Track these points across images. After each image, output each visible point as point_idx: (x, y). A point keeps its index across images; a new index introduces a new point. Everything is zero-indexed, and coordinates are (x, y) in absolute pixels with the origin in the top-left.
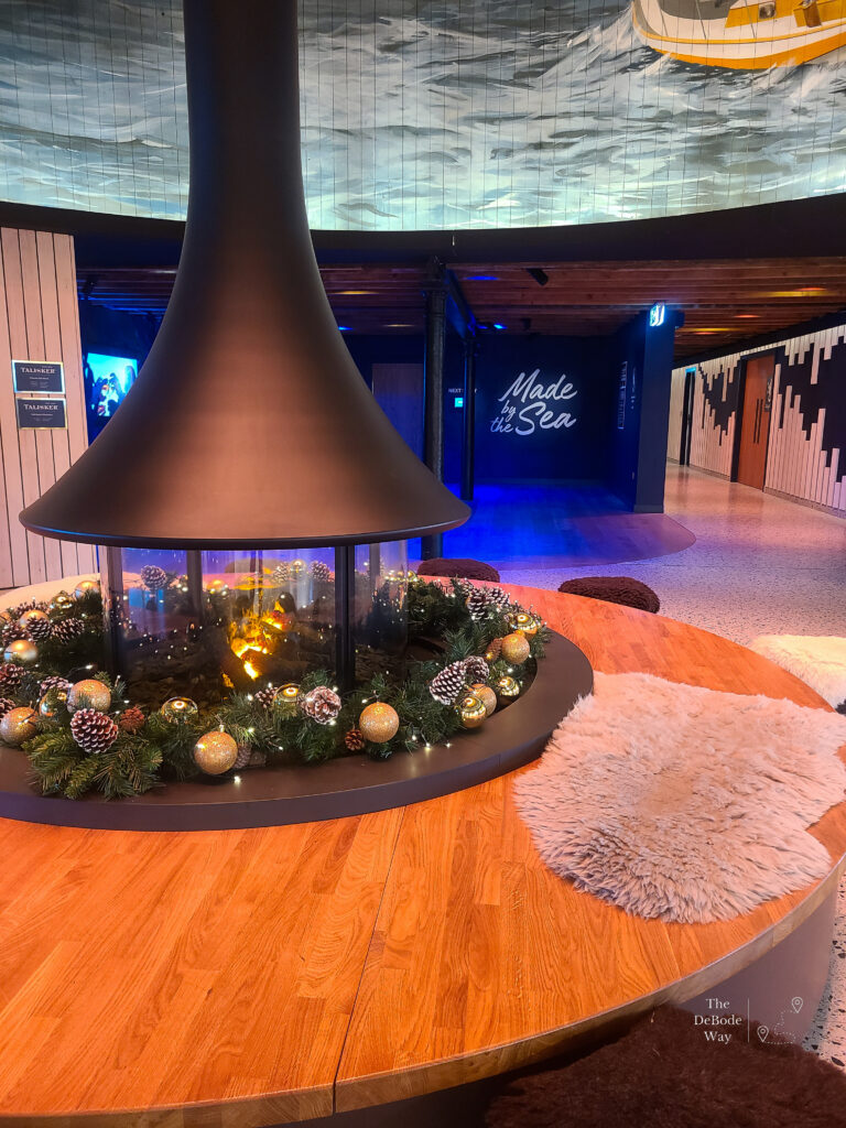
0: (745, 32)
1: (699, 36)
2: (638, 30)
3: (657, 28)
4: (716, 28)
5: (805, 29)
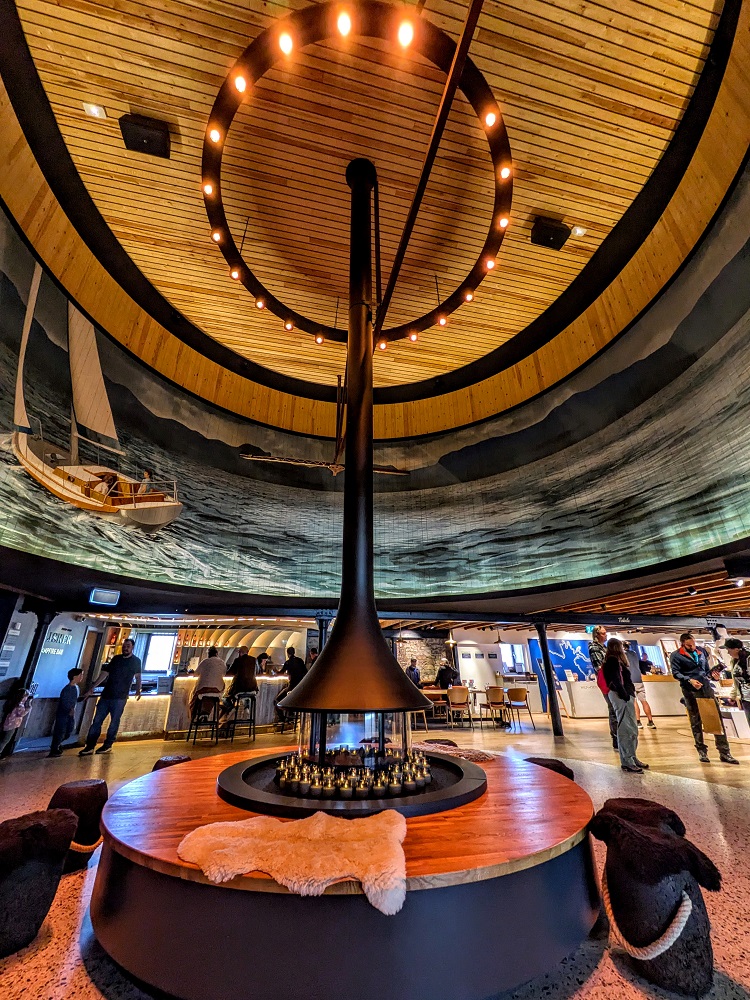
0: (60, 481)
1: (40, 468)
2: (13, 446)
3: (23, 452)
4: (48, 471)
5: (84, 495)
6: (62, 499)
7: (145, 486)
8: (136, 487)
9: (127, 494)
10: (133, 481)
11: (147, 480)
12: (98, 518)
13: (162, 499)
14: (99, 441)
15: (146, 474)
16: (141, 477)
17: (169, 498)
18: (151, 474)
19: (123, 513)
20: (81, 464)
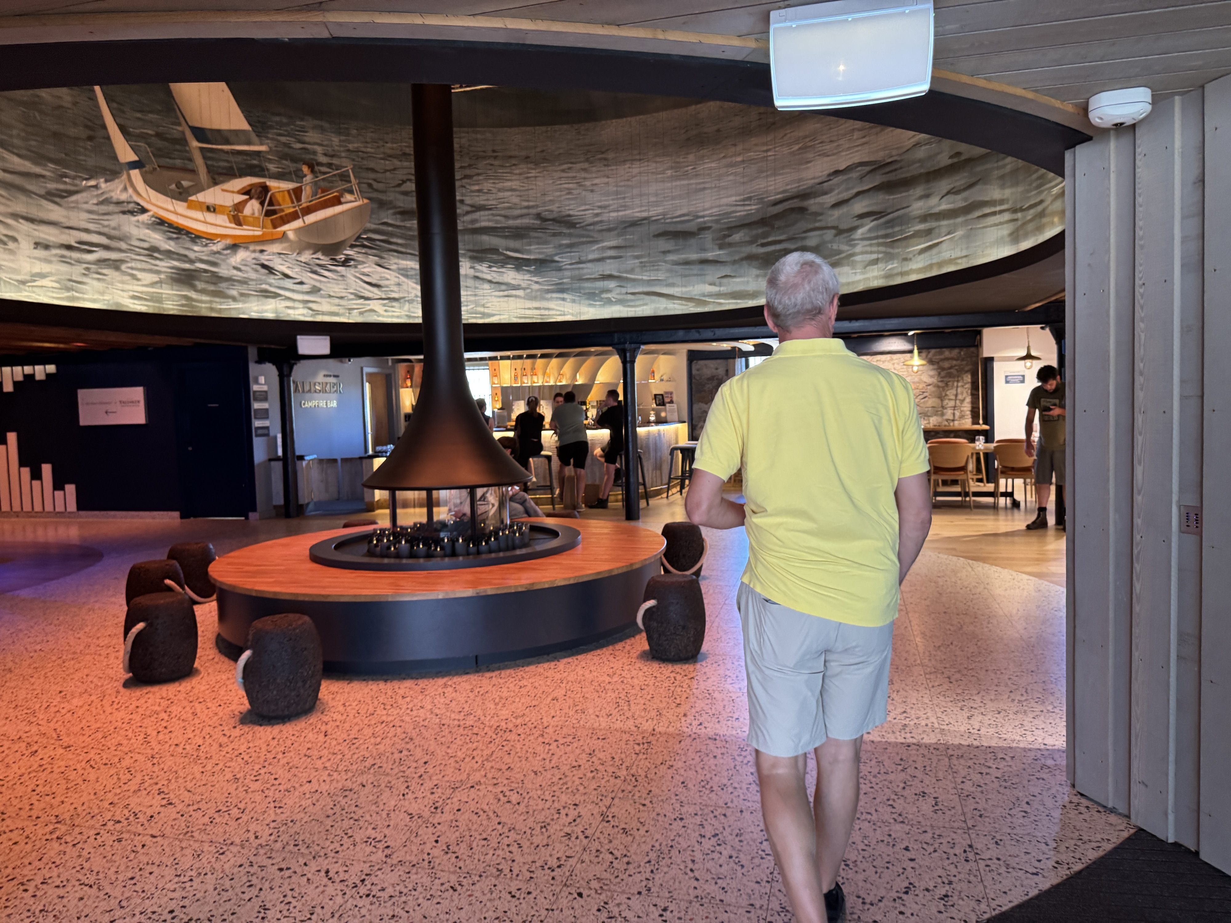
0: (198, 215)
1: (171, 208)
2: (130, 191)
3: (144, 194)
4: (180, 207)
5: (233, 225)
6: (211, 238)
7: (308, 188)
8: (297, 193)
9: (288, 208)
10: (290, 186)
11: (309, 178)
12: (262, 251)
13: (337, 201)
14: (228, 142)
15: (305, 169)
16: (300, 177)
17: (348, 197)
18: (312, 168)
19: (291, 235)
20: (216, 183)
